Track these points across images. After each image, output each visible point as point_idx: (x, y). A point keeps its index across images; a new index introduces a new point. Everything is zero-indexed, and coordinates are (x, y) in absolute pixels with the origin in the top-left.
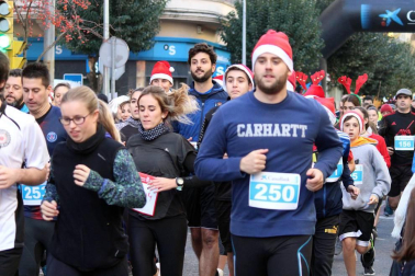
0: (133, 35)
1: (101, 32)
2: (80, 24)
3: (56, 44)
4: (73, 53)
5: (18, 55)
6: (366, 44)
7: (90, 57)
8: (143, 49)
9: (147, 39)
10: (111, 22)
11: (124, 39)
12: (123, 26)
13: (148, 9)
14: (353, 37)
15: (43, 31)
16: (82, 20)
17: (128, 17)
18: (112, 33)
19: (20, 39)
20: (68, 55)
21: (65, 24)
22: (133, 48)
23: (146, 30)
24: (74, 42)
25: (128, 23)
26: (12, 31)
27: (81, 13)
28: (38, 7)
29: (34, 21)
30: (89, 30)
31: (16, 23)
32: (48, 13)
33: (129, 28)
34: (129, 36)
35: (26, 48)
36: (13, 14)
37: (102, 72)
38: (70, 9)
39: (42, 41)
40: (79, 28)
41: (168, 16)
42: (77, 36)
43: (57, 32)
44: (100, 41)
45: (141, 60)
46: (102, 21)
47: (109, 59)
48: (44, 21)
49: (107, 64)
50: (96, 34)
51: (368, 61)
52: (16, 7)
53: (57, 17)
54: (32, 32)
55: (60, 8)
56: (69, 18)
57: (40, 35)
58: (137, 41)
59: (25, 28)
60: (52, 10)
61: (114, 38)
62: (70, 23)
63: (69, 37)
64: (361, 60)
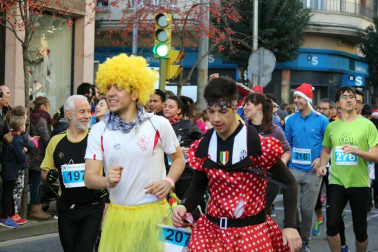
0: (280, 46)
1: (251, 43)
2: (232, 35)
3: (210, 53)
4: (224, 62)
5: (175, 63)
7: (240, 66)
8: (288, 59)
9: (293, 50)
10: (259, 34)
11: (271, 50)
12: (270, 38)
13: (293, 23)
15: (198, 42)
16: (233, 32)
17: (274, 30)
18: (260, 44)
19: (177, 48)
20: (220, 63)
21: (217, 35)
22: (280, 58)
23: (292, 42)
24: (226, 52)
25: (275, 35)
26: (170, 41)
27: (233, 25)
28: (193, 20)
29: (189, 32)
30: (240, 41)
31: (174, 34)
32: (202, 25)
33: (276, 40)
34: (276, 47)
35: (182, 57)
36: (171, 25)
37: (250, 79)
38: (222, 22)
39: (197, 51)
40: (231, 39)
41: (311, 29)
42: (228, 47)
43: (211, 42)
44: (249, 51)
45: (286, 69)
46: (251, 33)
47: (257, 68)
48: (198, 32)
49: (256, 73)
50: (246, 45)
52: (173, 20)
53: (211, 29)
54: (188, 42)
55: (213, 20)
56: (222, 30)
57: (195, 46)
58: (283, 52)
59: (182, 39)
60: (207, 22)
61: (262, 48)
62: (223, 35)
63: (221, 48)
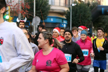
1: (33, 15)
2: (28, 13)
3: (21, 18)
5: (11, 21)
6: (103, 18)
7: (30, 21)
9: (46, 17)
10: (36, 12)
12: (39, 13)
13: (46, 9)
14: (100, 17)
15: (18, 14)
16: (28, 12)
17: (40, 11)
18: (36, 15)
19: (12, 16)
21: (23, 13)
22: (41, 19)
23: (45, 14)
26: (9, 14)
27: (28, 10)
28: (16, 8)
29: (15, 12)
30: (30, 14)
31: (11, 12)
34: (40, 16)
35: (13, 19)
36: (10, 10)
37: (33, 25)
38: (25, 9)
40: (27, 14)
41: (51, 11)
43: (22, 15)
44: (33, 17)
46: (33, 12)
47: (35, 22)
48: (18, 12)
50: (32, 15)
51: (104, 23)
52: (11, 8)
53: (22, 11)
54: (15, 15)
55: (22, 8)
56: (25, 11)
57: (17, 16)
59: (13, 14)
60: (20, 9)
62: (25, 12)
64: (102, 23)
